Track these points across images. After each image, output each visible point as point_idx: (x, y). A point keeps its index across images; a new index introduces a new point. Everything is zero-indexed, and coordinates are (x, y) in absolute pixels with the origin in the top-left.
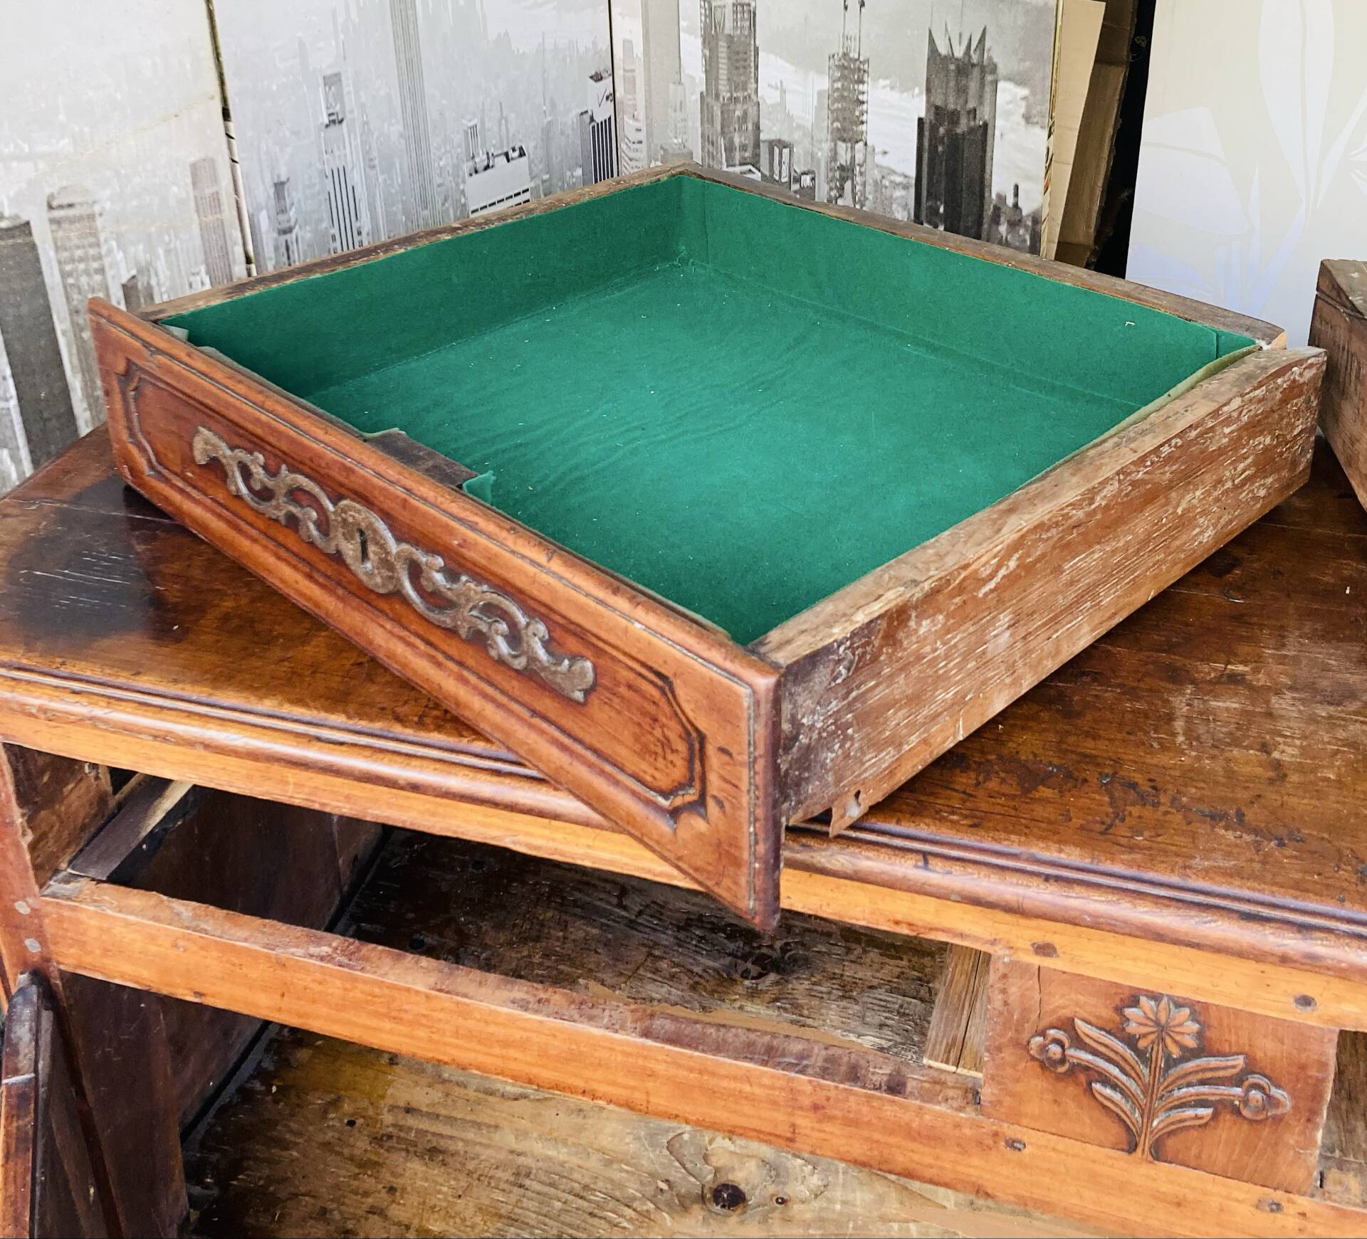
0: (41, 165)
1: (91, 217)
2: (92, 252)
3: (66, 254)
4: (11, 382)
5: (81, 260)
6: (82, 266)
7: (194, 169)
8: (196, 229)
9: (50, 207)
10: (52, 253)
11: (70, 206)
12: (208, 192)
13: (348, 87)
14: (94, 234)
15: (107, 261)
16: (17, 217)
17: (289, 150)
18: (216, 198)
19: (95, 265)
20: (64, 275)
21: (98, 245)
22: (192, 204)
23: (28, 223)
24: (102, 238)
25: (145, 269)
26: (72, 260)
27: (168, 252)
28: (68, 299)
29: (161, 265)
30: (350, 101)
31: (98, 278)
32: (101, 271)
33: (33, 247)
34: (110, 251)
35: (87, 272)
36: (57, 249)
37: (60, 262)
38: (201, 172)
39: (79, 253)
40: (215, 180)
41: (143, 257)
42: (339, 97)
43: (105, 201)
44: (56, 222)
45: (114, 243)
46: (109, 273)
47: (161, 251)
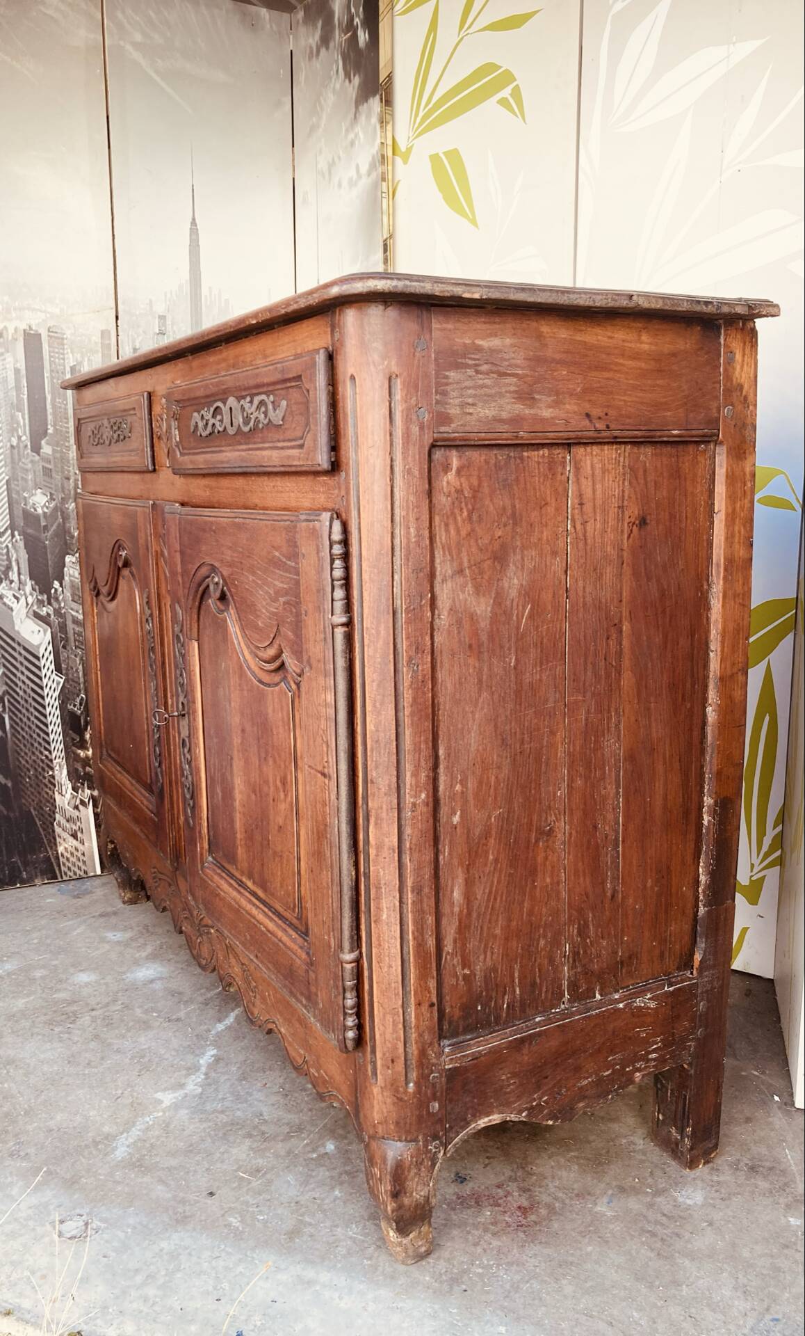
0: (48, 315)
1: (63, 339)
2: (61, 351)
3: (51, 349)
4: (26, 389)
5: (57, 353)
6: (57, 355)
7: (103, 332)
8: (100, 355)
9: (49, 331)
10: (47, 348)
11: (56, 333)
12: (107, 342)
13: (169, 322)
14: (63, 345)
15: (66, 356)
16: (37, 331)
17: (140, 338)
18: (110, 344)
19: (62, 356)
20: (50, 356)
21: (63, 349)
22: (100, 345)
23: (40, 335)
24: (66, 347)
25: (80, 363)
26: (53, 352)
27: (89, 360)
28: (50, 366)
29: (86, 363)
30: (169, 328)
31: (62, 361)
32: (64, 359)
33: (41, 344)
34: (67, 353)
35: (58, 358)
36: (49, 347)
37: (49, 352)
38: (104, 334)
39: (56, 350)
40: (110, 339)
41: (79, 359)
42: (164, 324)
43: (68, 334)
44: (49, 336)
45: (69, 351)
46: (66, 361)
47: (86, 359)
